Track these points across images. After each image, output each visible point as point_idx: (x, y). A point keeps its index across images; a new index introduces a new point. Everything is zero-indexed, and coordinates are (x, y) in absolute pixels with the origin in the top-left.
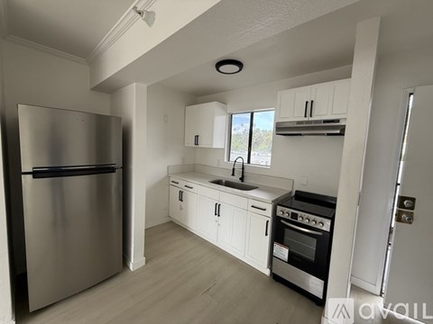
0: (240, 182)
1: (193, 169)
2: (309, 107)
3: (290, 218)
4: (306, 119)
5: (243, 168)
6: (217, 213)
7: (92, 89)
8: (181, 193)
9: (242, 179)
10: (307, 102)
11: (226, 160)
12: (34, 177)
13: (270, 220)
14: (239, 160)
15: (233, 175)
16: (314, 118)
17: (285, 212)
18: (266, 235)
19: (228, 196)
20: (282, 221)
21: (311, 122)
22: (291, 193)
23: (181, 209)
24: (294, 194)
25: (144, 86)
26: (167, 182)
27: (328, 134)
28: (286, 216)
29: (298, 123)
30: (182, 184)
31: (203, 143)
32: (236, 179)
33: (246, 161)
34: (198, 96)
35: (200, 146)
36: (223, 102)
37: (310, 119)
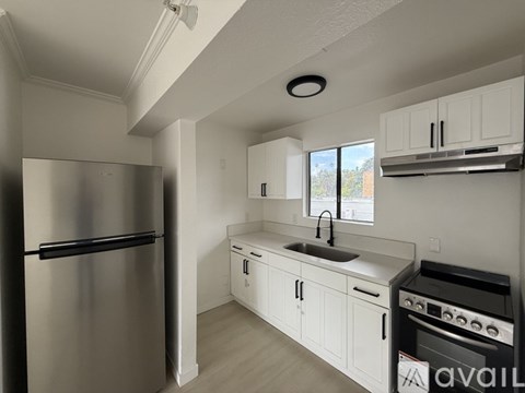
0: (328, 246)
1: (260, 229)
2: (438, 131)
3: (425, 313)
4: (434, 150)
5: (332, 227)
6: (299, 295)
7: (129, 134)
8: (246, 263)
9: (331, 242)
10: (432, 125)
11: (305, 215)
12: (42, 258)
13: (388, 313)
14: (325, 215)
15: (318, 236)
16: (447, 148)
17: (416, 303)
18: (384, 337)
19: (313, 270)
20: (410, 316)
21: (442, 154)
22: (413, 264)
23: (247, 285)
24: (418, 265)
25: (192, 123)
26: (228, 247)
27: (471, 172)
28: (418, 309)
29: (419, 157)
30: (247, 250)
31: (272, 193)
32: (323, 242)
33: (334, 216)
34: (264, 132)
35: (268, 197)
36: (297, 137)
37: (441, 149)
